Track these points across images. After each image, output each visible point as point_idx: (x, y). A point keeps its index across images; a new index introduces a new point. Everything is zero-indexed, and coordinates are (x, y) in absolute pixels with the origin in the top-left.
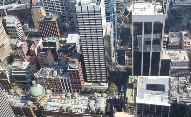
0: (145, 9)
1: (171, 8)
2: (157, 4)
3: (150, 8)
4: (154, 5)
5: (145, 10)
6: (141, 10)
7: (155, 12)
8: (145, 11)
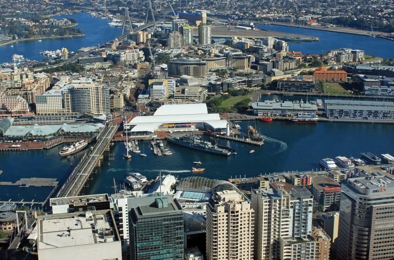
0: (69, 231)
1: (134, 225)
2: (99, 219)
3: (82, 228)
4: (92, 220)
5: (69, 235)
6: (61, 236)
7: (95, 237)
8: (71, 237)
